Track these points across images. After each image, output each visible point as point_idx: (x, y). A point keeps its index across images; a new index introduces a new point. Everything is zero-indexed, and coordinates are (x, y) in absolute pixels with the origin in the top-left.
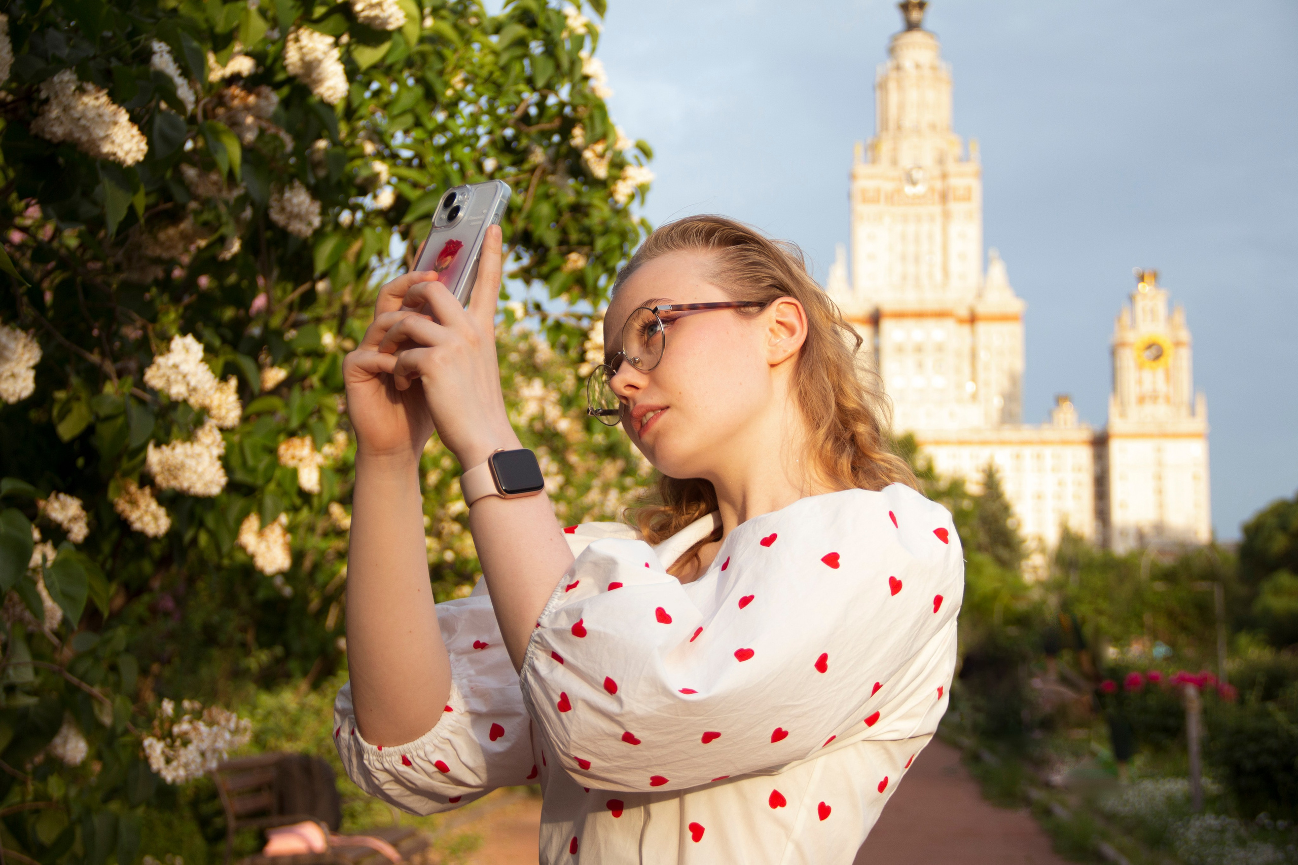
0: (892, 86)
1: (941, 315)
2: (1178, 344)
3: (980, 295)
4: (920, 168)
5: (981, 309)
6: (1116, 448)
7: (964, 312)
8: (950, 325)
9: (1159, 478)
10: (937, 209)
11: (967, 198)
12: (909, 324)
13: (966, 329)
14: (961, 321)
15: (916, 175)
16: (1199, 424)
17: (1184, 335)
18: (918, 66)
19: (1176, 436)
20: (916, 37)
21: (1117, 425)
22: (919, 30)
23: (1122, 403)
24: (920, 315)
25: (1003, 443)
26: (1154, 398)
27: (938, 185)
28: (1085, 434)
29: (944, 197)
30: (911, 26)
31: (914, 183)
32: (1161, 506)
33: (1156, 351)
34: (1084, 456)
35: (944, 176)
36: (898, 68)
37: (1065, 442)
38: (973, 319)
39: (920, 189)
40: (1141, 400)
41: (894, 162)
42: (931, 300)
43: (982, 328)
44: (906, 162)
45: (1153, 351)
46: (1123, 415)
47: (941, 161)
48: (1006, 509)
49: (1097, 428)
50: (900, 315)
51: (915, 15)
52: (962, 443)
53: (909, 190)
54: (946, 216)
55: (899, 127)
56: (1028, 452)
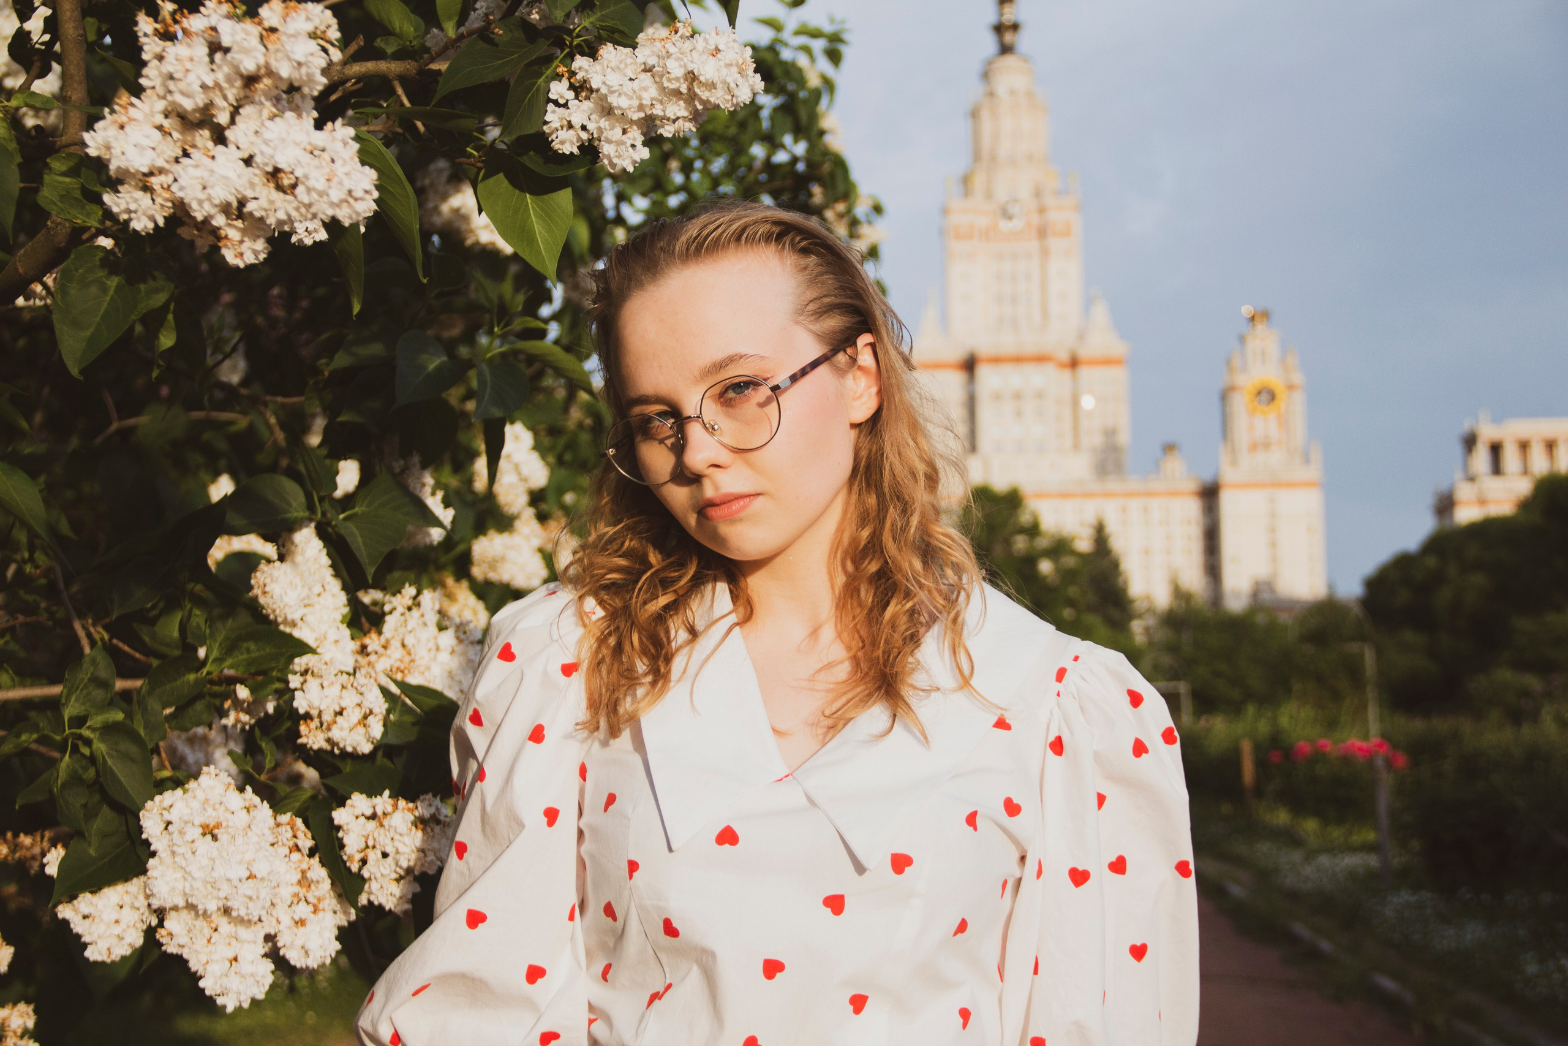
0: (985, 114)
1: (1041, 359)
2: (1291, 387)
3: (1081, 337)
4: (1016, 201)
5: (1084, 353)
6: (1228, 501)
7: (1064, 356)
8: (1050, 369)
9: (1273, 530)
10: (1034, 245)
11: (1066, 233)
12: (1008, 369)
13: (1066, 375)
14: (1062, 365)
15: (1014, 209)
16: (1313, 472)
17: (1298, 378)
18: (1013, 92)
19: (1290, 485)
20: (1009, 60)
21: (1228, 475)
22: (1012, 53)
23: (1233, 451)
24: (1018, 359)
25: (1107, 495)
26: (1267, 445)
27: (1035, 219)
28: (1192, 486)
29: (1042, 233)
30: (1006, 49)
31: (1010, 217)
32: (1274, 559)
33: (1267, 395)
34: (1192, 509)
35: (1042, 211)
36: (991, 94)
37: (1173, 494)
38: (1074, 363)
39: (1016, 224)
40: (1254, 447)
41: (989, 195)
42: (1030, 343)
43: (1085, 373)
44: (1001, 195)
45: (1265, 397)
46: (1234, 463)
47: (1038, 194)
48: (1115, 565)
49: (1207, 477)
50: (997, 360)
51: (1008, 37)
52: (1064, 495)
53: (1004, 225)
54: (1045, 253)
55: (993, 158)
56: (1135, 504)
